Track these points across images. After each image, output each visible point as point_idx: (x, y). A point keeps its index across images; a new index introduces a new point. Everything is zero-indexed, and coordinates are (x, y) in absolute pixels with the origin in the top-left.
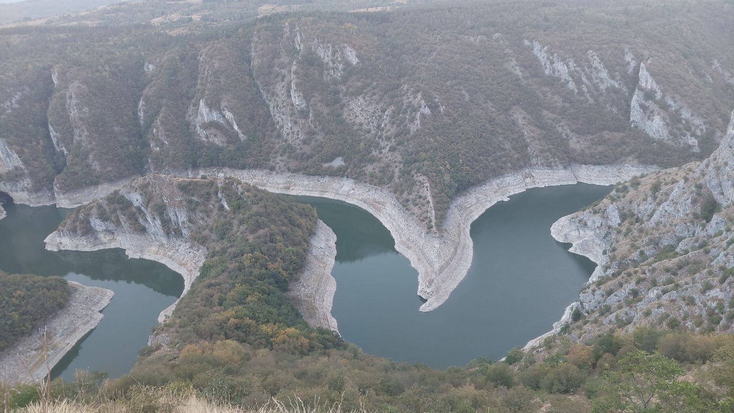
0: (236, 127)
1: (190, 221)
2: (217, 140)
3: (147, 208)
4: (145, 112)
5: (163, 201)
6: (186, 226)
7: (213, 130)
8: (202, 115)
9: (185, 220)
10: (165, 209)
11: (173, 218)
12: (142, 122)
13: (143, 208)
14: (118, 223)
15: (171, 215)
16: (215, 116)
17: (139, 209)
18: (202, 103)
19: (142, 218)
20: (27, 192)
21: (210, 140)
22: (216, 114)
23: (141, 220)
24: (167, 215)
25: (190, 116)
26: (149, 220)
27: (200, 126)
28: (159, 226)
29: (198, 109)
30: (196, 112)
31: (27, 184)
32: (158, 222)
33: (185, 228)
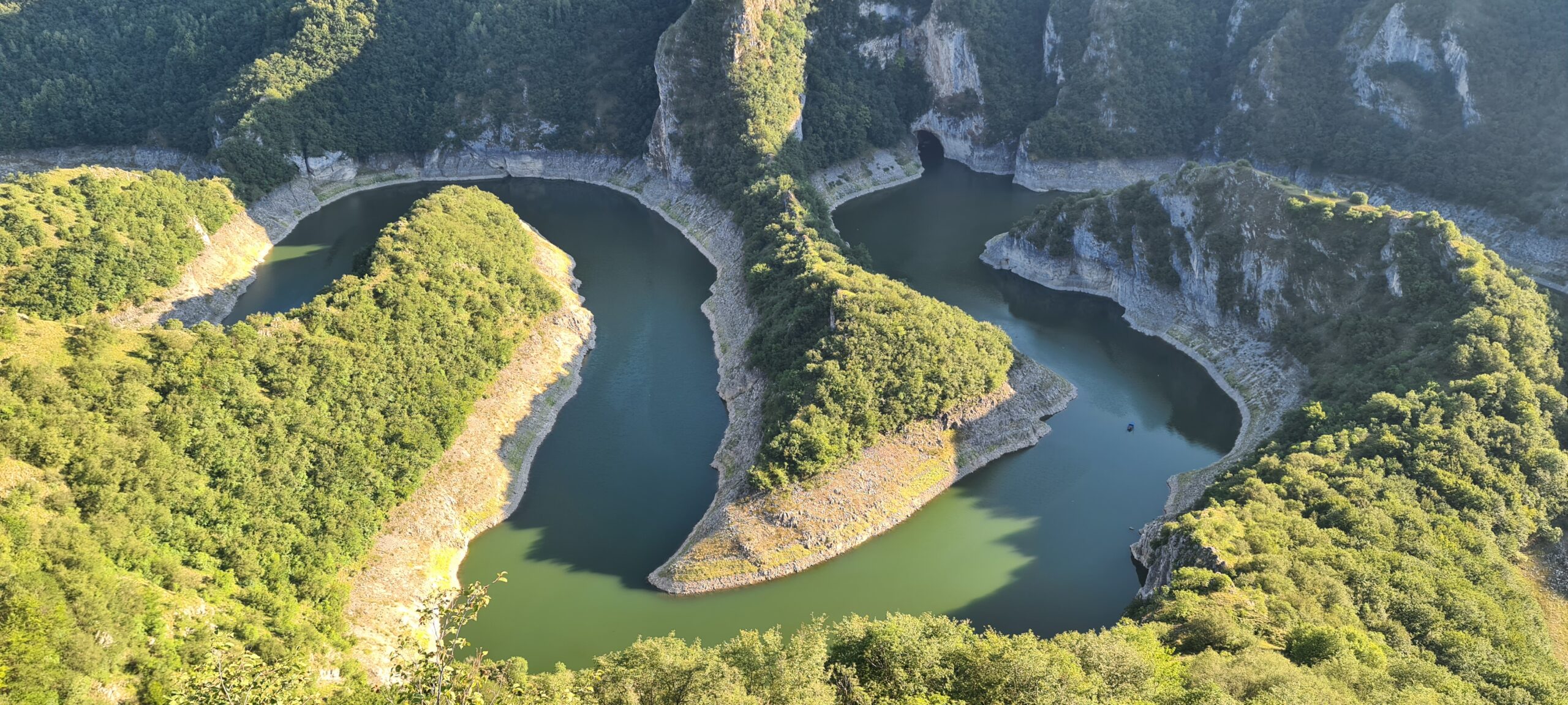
0: (1463, 88)
1: (1288, 293)
2: (1399, 111)
3: (1197, 237)
4: (1246, 17)
5: (1239, 231)
6: (1273, 303)
7: (1397, 86)
8: (1383, 44)
9: (1276, 287)
10: (1238, 251)
11: (1250, 276)
12: (1231, 39)
13: (1188, 235)
14: (1126, 252)
15: (1247, 267)
16: (1417, 51)
17: (1180, 233)
18: (1395, 13)
19: (1180, 256)
20: (969, 143)
21: (1381, 108)
22: (1421, 47)
23: (1175, 261)
24: (1238, 266)
25: (1347, 42)
26: (1195, 263)
27: (1367, 70)
28: (1211, 284)
29: (1378, 27)
30: (1370, 34)
31: (976, 127)
32: (1213, 275)
33: (1270, 306)
